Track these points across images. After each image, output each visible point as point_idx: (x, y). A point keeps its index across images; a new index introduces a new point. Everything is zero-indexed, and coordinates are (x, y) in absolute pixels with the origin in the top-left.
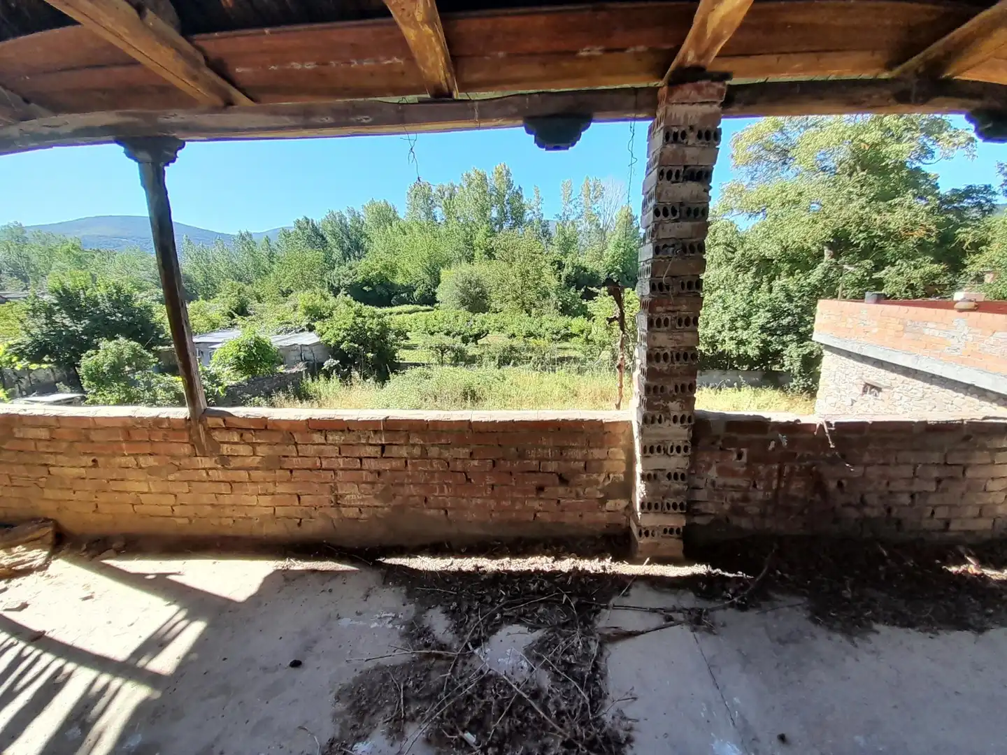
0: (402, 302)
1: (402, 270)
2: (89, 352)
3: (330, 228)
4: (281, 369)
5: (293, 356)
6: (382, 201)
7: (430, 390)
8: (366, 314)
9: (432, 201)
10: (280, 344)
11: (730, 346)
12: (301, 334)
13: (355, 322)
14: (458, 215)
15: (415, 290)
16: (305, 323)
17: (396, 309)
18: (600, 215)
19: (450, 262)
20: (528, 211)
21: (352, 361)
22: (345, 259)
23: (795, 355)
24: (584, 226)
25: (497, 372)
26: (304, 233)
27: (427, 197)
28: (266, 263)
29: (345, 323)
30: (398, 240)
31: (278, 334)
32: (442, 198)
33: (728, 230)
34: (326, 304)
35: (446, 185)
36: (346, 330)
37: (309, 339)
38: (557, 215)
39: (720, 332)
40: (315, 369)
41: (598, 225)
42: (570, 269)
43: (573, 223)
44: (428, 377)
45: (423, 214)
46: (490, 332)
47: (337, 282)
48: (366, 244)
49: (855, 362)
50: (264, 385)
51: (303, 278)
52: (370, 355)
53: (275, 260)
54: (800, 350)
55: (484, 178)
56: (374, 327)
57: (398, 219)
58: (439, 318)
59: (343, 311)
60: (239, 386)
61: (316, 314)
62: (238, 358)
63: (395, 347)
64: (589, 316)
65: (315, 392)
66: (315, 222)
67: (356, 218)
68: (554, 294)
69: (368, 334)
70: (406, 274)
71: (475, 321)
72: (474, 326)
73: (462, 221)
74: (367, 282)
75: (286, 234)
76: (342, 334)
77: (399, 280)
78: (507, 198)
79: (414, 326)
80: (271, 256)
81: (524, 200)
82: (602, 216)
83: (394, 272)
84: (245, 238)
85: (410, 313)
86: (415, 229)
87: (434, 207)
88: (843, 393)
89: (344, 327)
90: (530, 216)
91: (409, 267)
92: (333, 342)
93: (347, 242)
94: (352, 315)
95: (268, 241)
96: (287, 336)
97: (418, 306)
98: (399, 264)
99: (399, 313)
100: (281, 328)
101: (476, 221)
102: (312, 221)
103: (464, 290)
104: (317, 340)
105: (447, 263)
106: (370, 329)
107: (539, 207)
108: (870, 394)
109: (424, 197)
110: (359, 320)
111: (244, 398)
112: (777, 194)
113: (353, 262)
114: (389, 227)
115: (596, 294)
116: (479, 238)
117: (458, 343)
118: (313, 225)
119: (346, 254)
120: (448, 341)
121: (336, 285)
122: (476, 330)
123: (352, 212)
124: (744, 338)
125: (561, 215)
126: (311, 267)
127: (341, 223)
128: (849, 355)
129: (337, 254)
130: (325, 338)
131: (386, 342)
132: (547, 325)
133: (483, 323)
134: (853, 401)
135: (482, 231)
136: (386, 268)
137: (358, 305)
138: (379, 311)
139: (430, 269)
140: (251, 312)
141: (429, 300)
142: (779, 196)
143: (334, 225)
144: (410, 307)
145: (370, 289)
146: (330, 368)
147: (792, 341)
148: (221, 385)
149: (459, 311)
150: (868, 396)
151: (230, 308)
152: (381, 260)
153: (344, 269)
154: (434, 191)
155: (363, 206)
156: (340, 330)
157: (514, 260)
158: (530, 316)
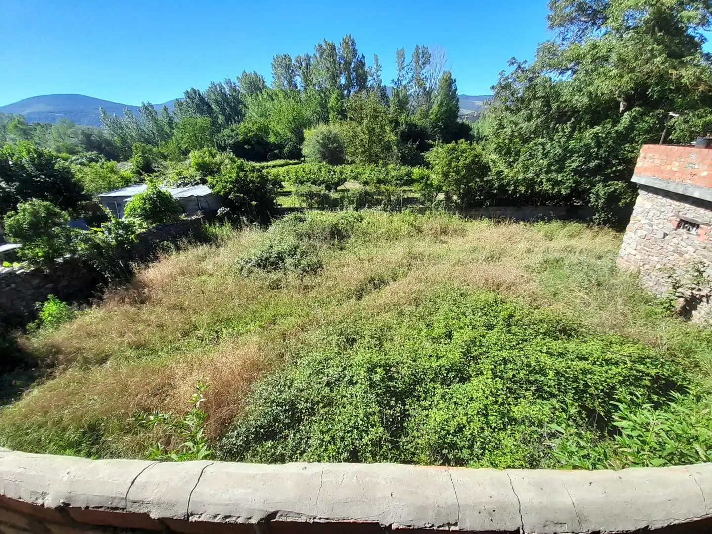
0: (275, 157)
1: (273, 131)
2: (9, 213)
3: (213, 97)
4: (183, 216)
5: (191, 205)
6: (253, 72)
7: (304, 231)
8: (247, 169)
9: (293, 71)
10: (180, 195)
11: (547, 187)
12: (196, 186)
13: (238, 176)
14: (314, 81)
15: (285, 148)
16: (198, 178)
17: (271, 163)
18: (427, 79)
19: (311, 123)
20: (370, 78)
21: (239, 208)
22: (228, 123)
23: (602, 194)
24: (413, 90)
25: (356, 214)
26: (193, 102)
27: (288, 67)
28: (167, 128)
29: (230, 177)
30: (268, 105)
31: (178, 187)
32: (300, 68)
33: (547, 84)
34: (214, 161)
35: (302, 56)
36: (231, 182)
37: (203, 191)
38: (393, 81)
39: (538, 175)
40: (211, 216)
41: (425, 88)
42: (404, 126)
43: (405, 87)
44: (302, 220)
45: (286, 82)
46: (348, 180)
47: (223, 142)
48: (243, 110)
49: (672, 201)
50: (170, 230)
51: (197, 140)
52: (254, 203)
53: (174, 125)
54: (606, 188)
55: (333, 49)
56: (255, 179)
57: (266, 87)
58: (307, 170)
59: (229, 166)
60: (149, 232)
61: (207, 169)
62: (145, 209)
63: (273, 195)
64: (427, 165)
65: (213, 235)
66: (201, 92)
67: (234, 89)
68: (395, 147)
69: (251, 185)
70: (277, 134)
71: (335, 172)
72: (334, 176)
73: (317, 88)
74: (246, 141)
75: (179, 103)
76: (229, 186)
77: (272, 139)
78: (352, 66)
79: (287, 178)
80: (170, 123)
81: (366, 68)
82: (429, 81)
83: (267, 133)
84: (148, 109)
85: (282, 166)
86: (281, 96)
87: (295, 76)
88: (654, 227)
89: (230, 180)
90: (372, 81)
91: (279, 128)
92: (222, 193)
93: (228, 109)
94: (235, 170)
95: (166, 109)
96: (185, 189)
97: (289, 161)
98: (270, 126)
99: (274, 166)
100: (180, 182)
101: (329, 87)
102: (199, 91)
103: (324, 146)
104: (210, 191)
105: (308, 124)
106: (252, 182)
107: (378, 73)
108: (683, 228)
109: (286, 67)
110: (242, 174)
111: (155, 243)
112: (589, 51)
113: (234, 126)
114: (259, 94)
115: (432, 146)
116: (332, 102)
117: (322, 189)
118: (200, 95)
119: (229, 120)
120: (315, 189)
121: (223, 145)
122: (336, 179)
123: (229, 82)
124: (559, 179)
125: (396, 80)
126: (202, 130)
127: (221, 92)
128: (667, 194)
129: (221, 119)
130: (216, 190)
131: (266, 192)
132: (393, 173)
133: (341, 173)
134: (665, 235)
135: (334, 96)
136: (259, 129)
137: (239, 162)
138: (257, 165)
139: (296, 129)
140: (156, 169)
141: (296, 155)
142: (591, 53)
143: (216, 93)
144: (282, 162)
145: (250, 147)
146: (223, 214)
147: (599, 182)
148: (134, 233)
149: (321, 164)
150: (681, 231)
151: (138, 167)
152: (256, 123)
153: (227, 131)
154: (293, 62)
155: (238, 78)
156: (227, 182)
157: (362, 118)
158: (378, 166)
